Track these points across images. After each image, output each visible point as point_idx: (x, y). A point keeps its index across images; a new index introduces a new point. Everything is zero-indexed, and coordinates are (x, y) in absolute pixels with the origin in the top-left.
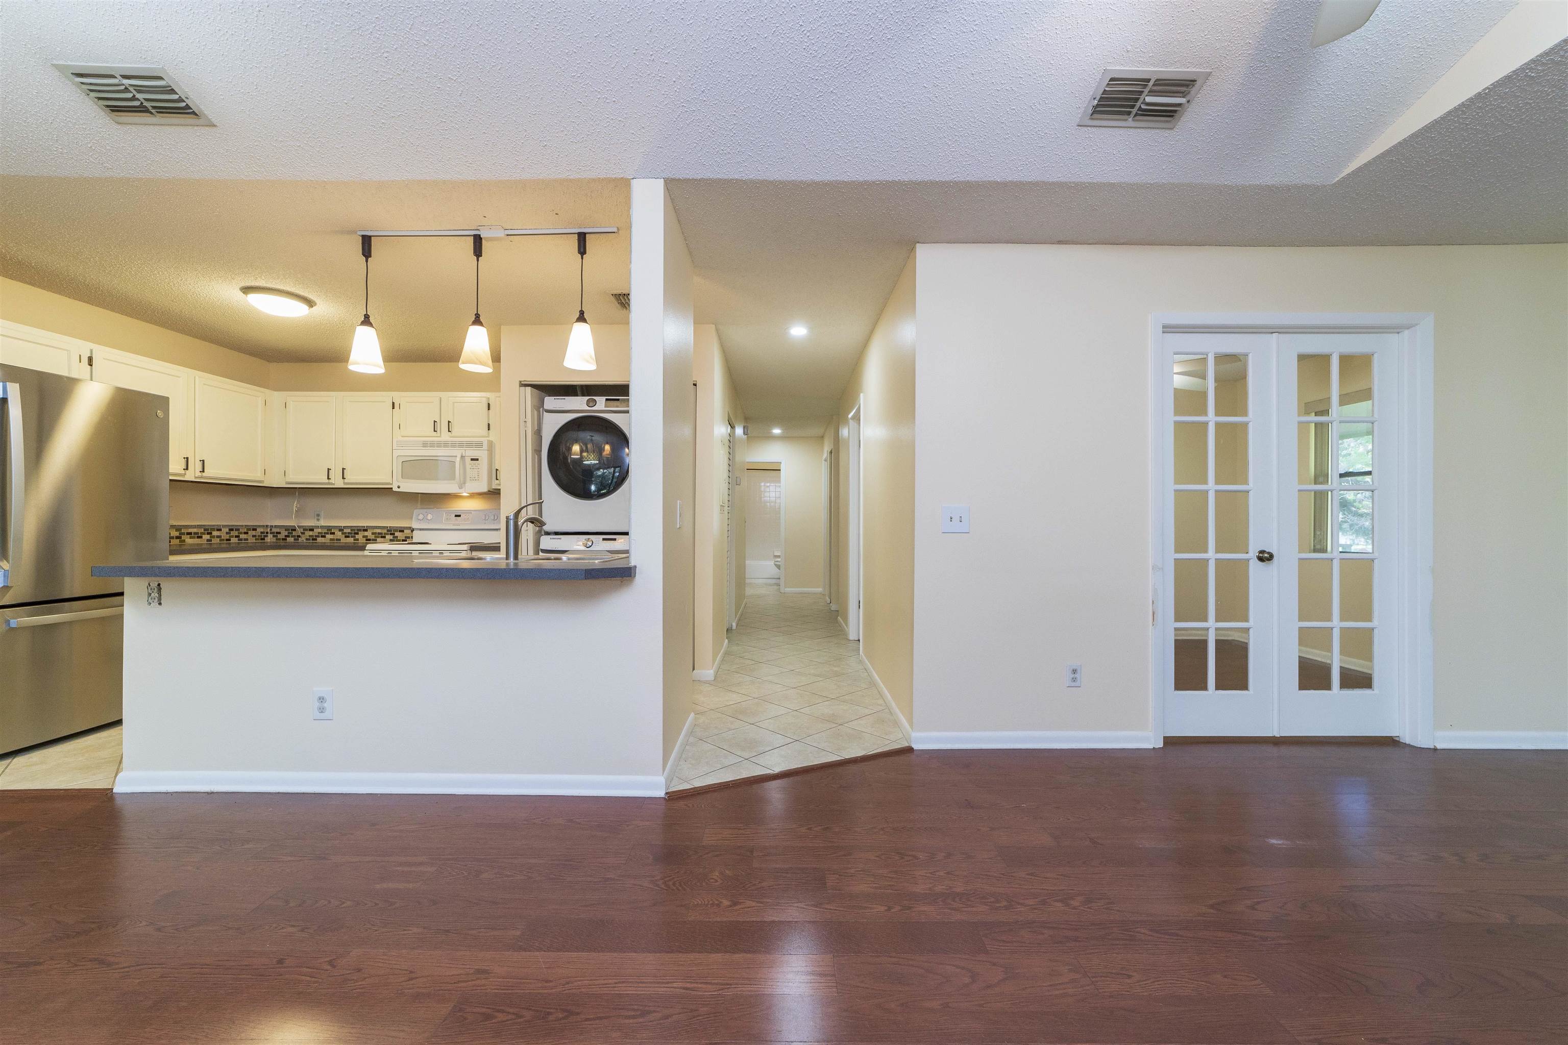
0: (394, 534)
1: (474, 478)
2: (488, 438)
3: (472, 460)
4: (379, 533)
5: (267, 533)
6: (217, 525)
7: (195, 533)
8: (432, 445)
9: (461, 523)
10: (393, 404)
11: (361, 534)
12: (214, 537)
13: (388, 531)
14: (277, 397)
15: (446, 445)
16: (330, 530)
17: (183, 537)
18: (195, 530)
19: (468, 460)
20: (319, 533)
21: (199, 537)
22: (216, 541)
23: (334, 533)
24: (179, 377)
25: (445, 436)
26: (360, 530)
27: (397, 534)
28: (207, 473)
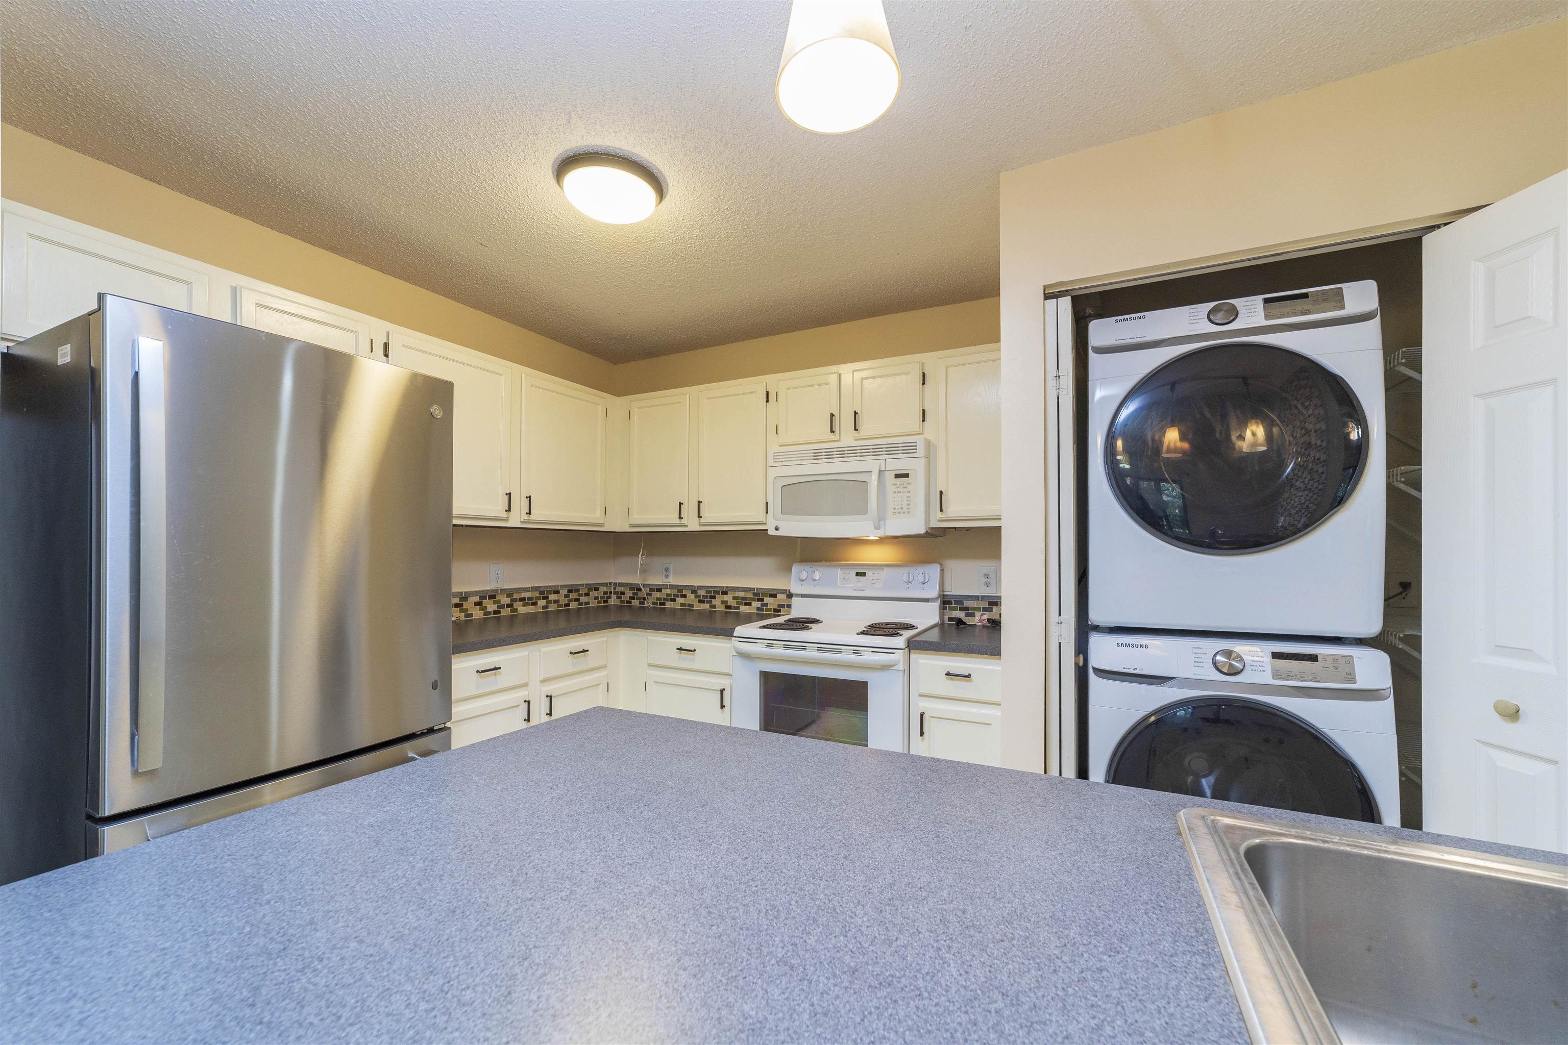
0: (762, 600)
1: (902, 508)
2: (921, 437)
3: (897, 476)
4: (743, 598)
5: (611, 593)
6: (554, 586)
7: (529, 599)
8: (829, 455)
9: (866, 586)
10: (768, 393)
11: (719, 598)
12: (551, 602)
13: (754, 594)
14: (618, 404)
15: (851, 452)
16: (680, 591)
17: (515, 605)
18: (529, 595)
19: (890, 477)
20: (668, 595)
21: (533, 604)
22: (553, 607)
23: (684, 596)
24: (501, 375)
25: (848, 438)
26: (717, 592)
27: (767, 600)
28: (537, 515)
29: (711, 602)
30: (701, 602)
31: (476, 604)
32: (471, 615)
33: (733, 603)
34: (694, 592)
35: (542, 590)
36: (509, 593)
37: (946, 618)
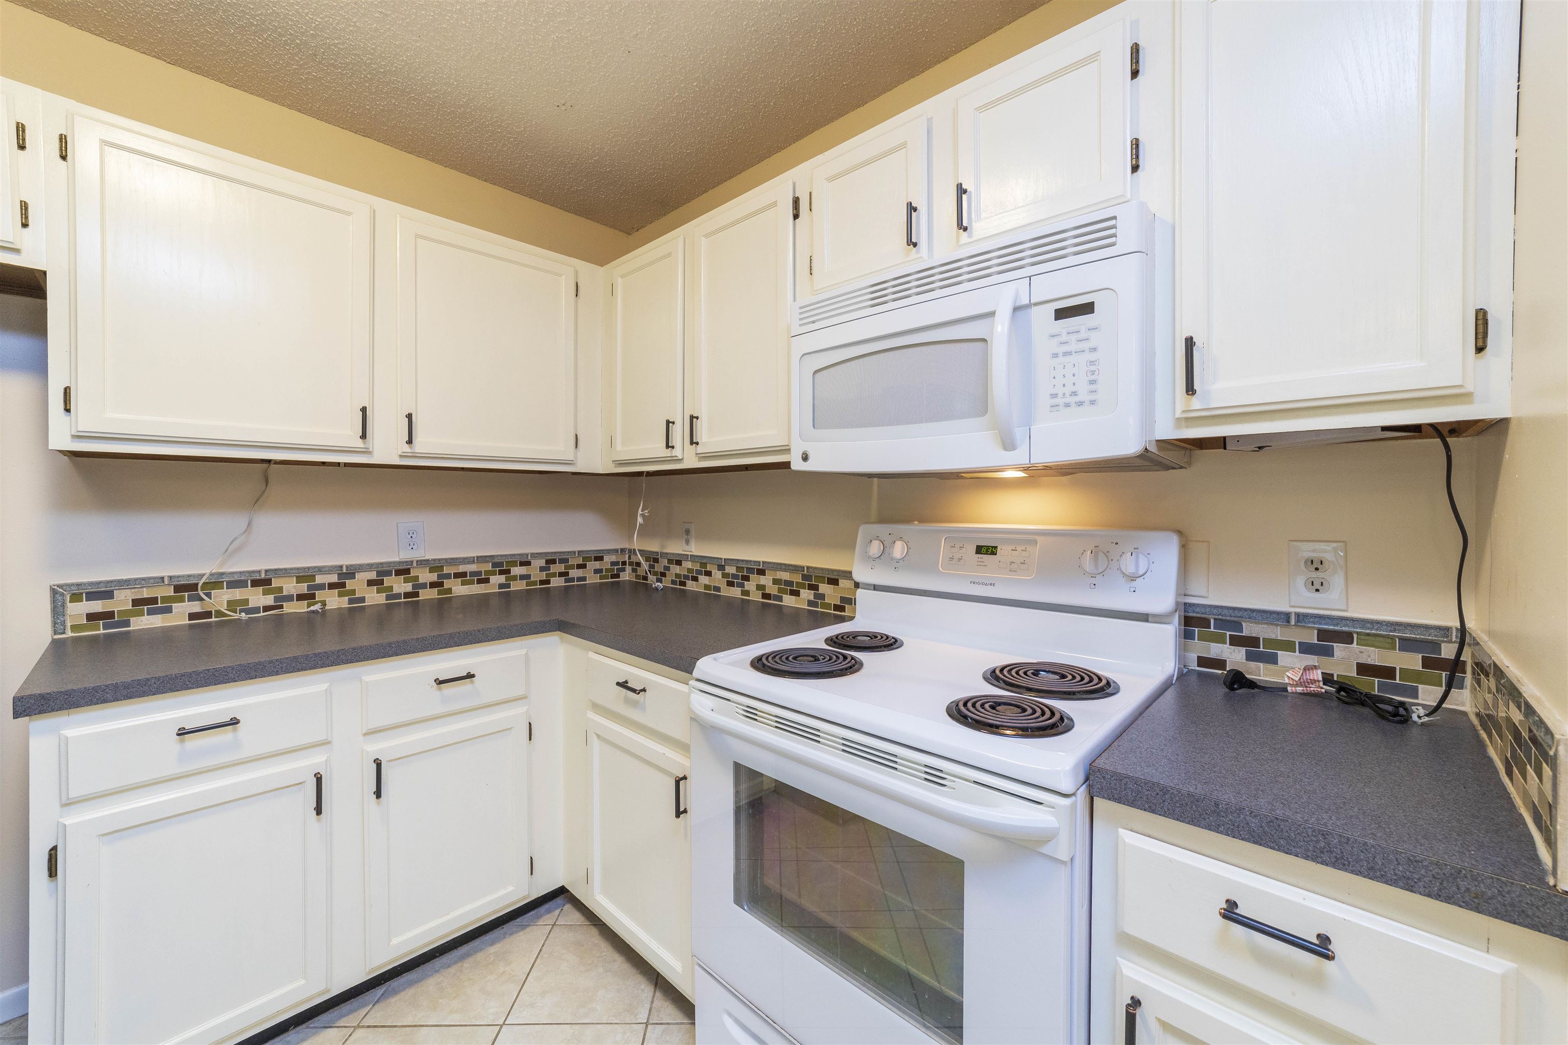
0: (816, 588)
3: (1061, 314)
4: (787, 583)
5: (622, 563)
6: (520, 555)
7: (473, 574)
8: (900, 290)
9: (1001, 577)
10: (796, 201)
11: (754, 580)
12: (514, 578)
13: (804, 577)
16: (704, 566)
17: (447, 584)
18: (473, 568)
19: (1042, 318)
20: (689, 570)
21: (480, 581)
22: (518, 586)
23: (708, 574)
25: (946, 248)
26: (752, 570)
27: (824, 588)
28: (423, 444)
29: (742, 586)
30: (730, 584)
31: (370, 583)
32: (362, 600)
33: (773, 590)
34: (721, 568)
35: (496, 560)
36: (435, 566)
37: (1192, 658)
